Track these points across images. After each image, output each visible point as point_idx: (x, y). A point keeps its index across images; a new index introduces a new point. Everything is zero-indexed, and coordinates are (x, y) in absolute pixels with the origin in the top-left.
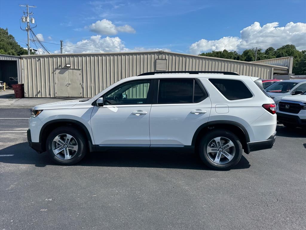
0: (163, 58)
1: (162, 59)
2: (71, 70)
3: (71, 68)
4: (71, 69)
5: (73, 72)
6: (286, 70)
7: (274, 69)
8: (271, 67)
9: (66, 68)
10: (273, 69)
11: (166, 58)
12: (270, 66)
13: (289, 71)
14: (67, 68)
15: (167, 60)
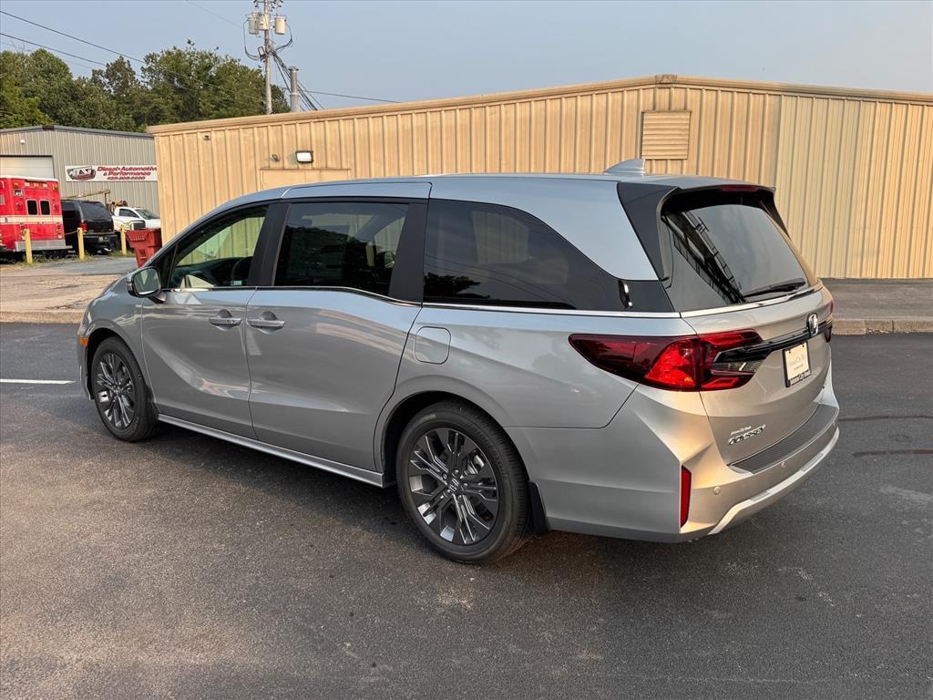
0: (673, 108)
1: (670, 110)
3: (314, 164)
4: (313, 169)
9: (298, 169)
11: (685, 108)
14: (300, 166)
15: (691, 112)
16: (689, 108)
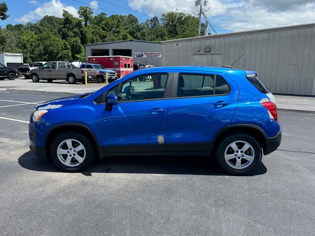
2: (211, 56)
3: (210, 53)
5: (212, 58)
9: (205, 54)
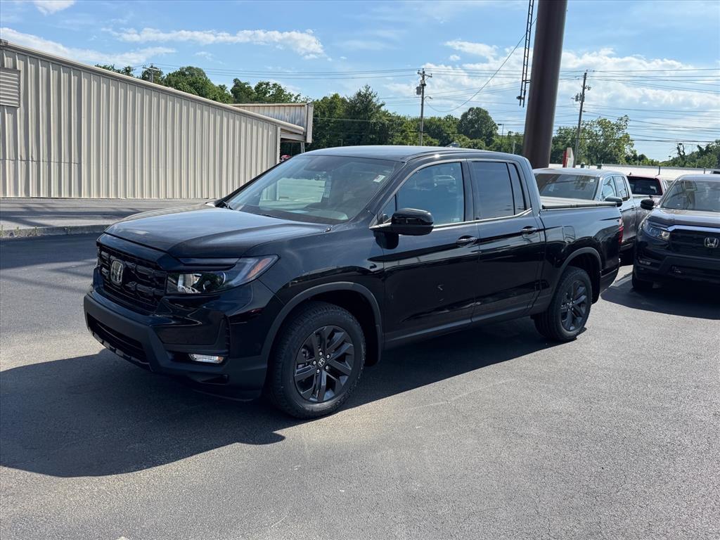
0: (6, 66)
1: (3, 67)
6: (302, 133)
7: (281, 129)
8: (276, 125)
10: (279, 128)
12: (274, 122)
13: (306, 137)
15: (20, 71)
16: (18, 69)
